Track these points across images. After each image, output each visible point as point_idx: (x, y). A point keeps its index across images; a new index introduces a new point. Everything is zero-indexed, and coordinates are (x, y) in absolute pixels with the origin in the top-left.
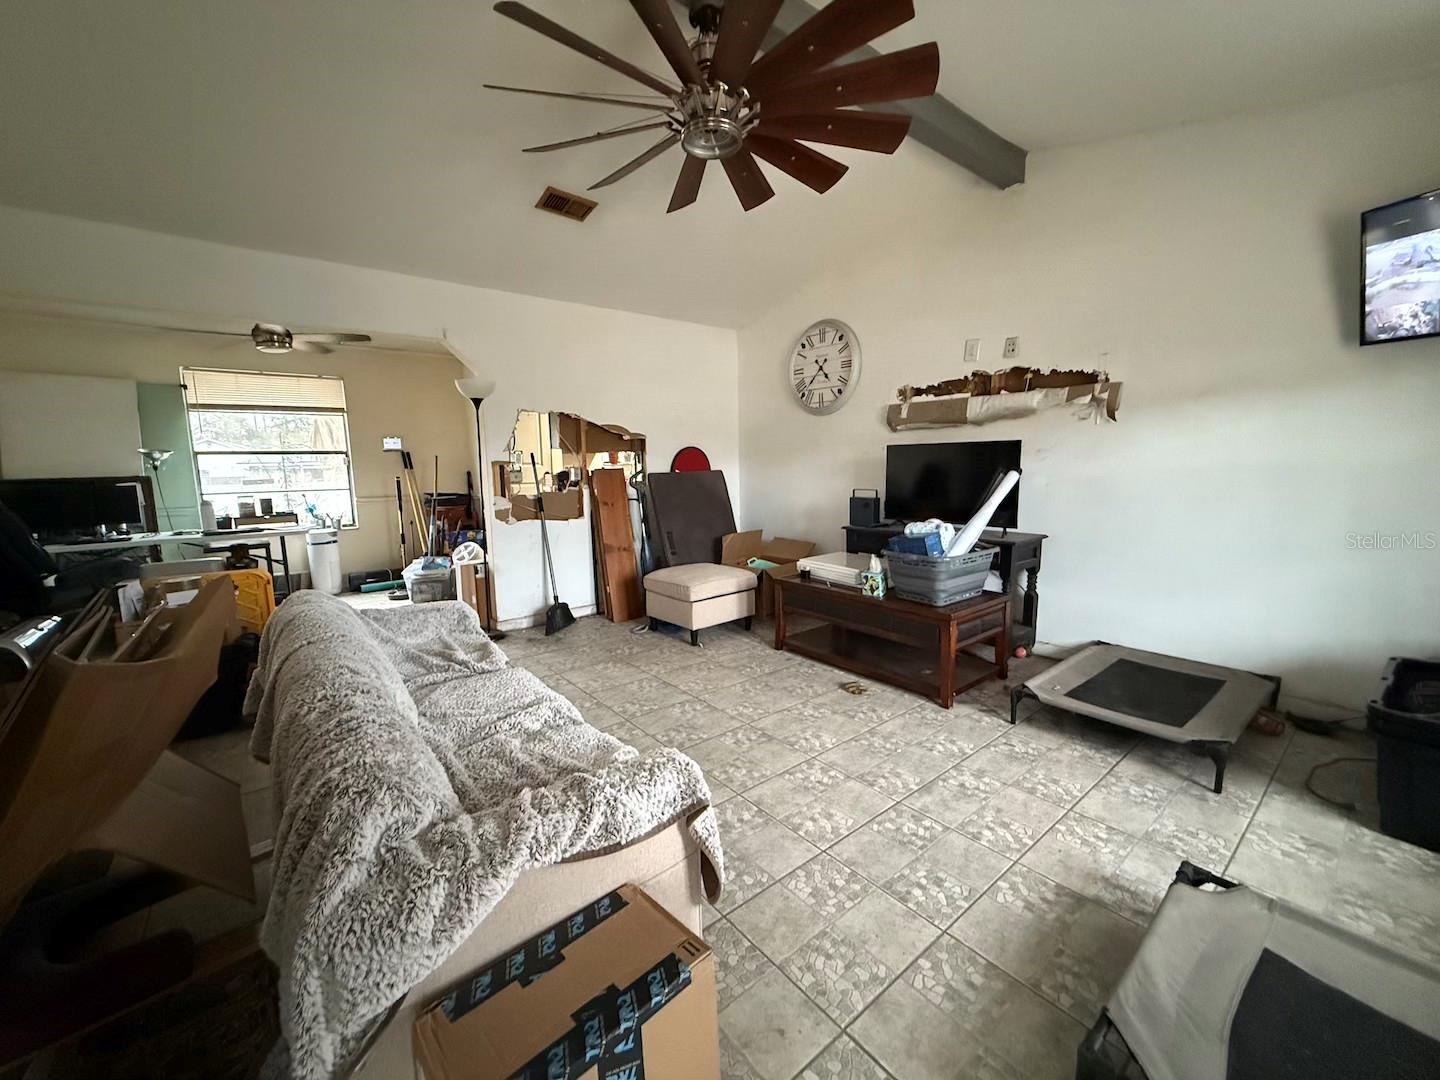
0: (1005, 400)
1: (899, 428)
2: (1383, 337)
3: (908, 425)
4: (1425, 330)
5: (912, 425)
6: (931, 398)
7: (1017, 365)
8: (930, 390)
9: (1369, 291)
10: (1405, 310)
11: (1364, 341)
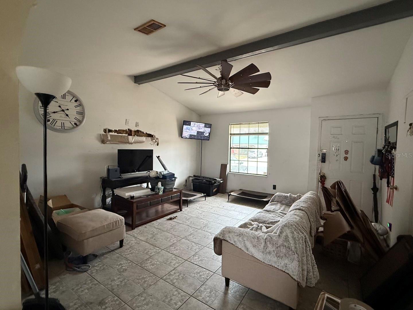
0: (136, 138)
1: (107, 143)
2: (184, 137)
3: (111, 142)
4: (188, 138)
5: (112, 142)
6: (116, 134)
7: (138, 129)
8: (116, 131)
9: (183, 131)
10: (187, 134)
11: (182, 137)
